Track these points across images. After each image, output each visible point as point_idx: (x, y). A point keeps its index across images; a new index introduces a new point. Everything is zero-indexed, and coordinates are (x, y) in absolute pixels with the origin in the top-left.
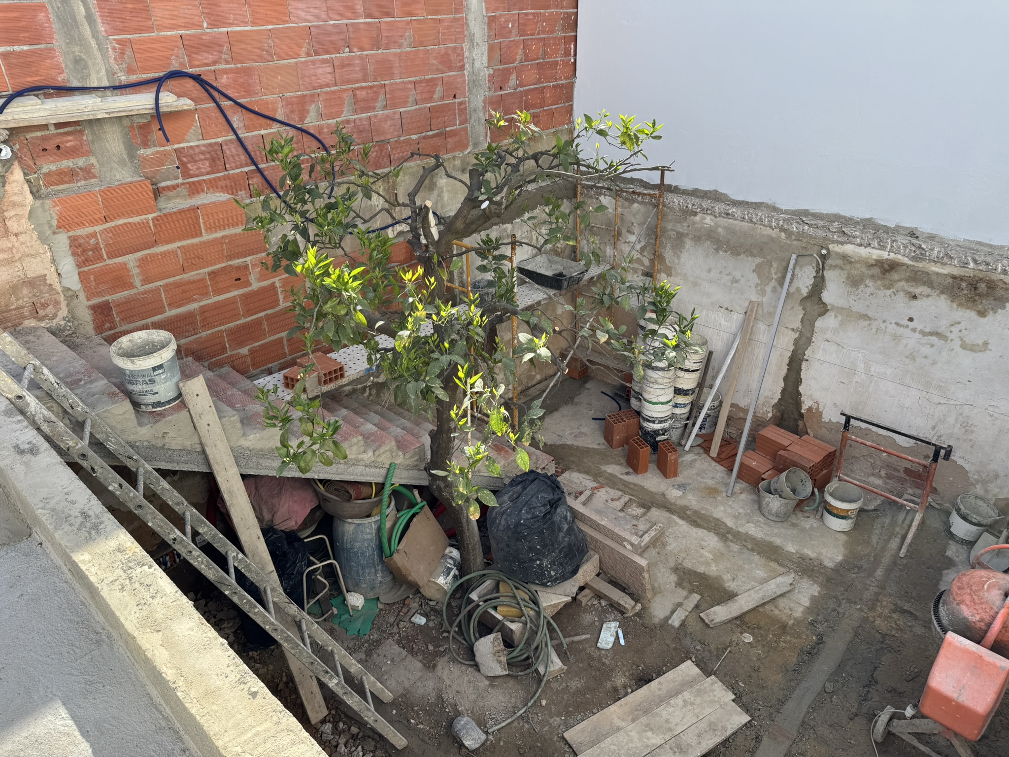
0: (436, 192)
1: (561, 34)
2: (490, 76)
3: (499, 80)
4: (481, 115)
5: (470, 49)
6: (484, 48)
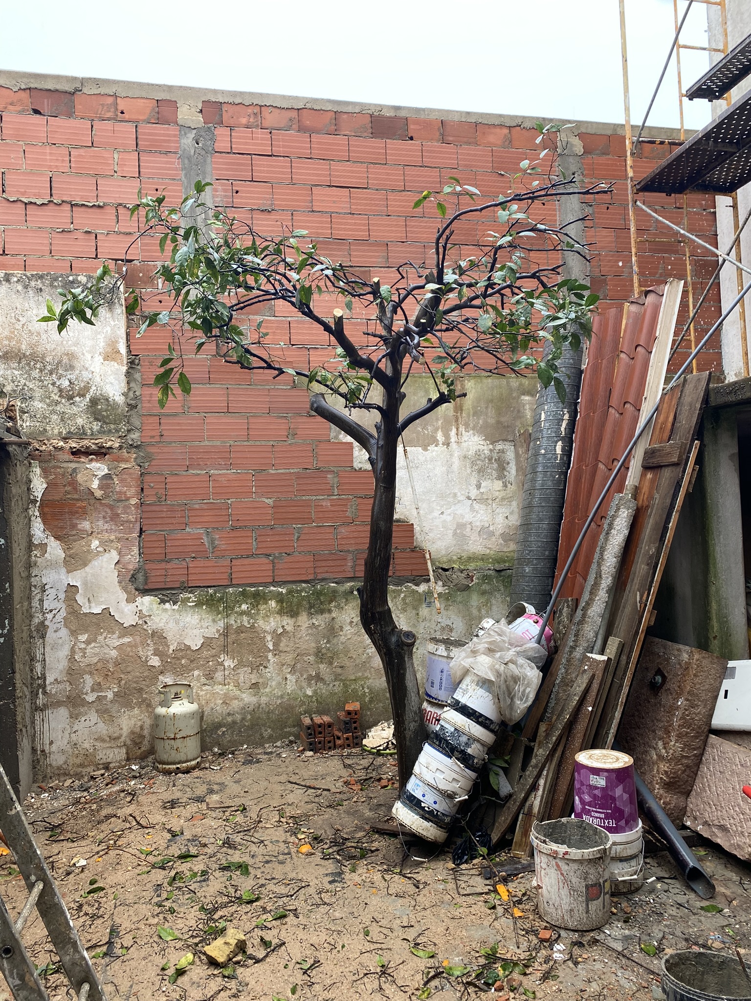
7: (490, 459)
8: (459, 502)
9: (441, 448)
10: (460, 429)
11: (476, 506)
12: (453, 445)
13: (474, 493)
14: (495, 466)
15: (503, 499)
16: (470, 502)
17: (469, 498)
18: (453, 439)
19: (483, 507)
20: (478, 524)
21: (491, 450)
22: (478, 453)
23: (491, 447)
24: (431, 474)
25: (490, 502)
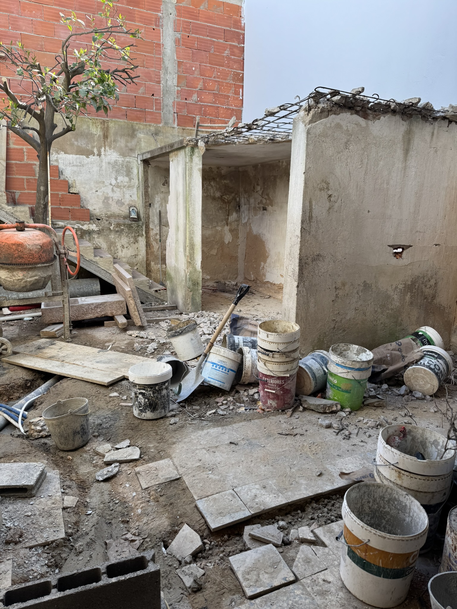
0: (136, 140)
1: (231, 82)
2: (178, 91)
3: (185, 95)
4: (171, 109)
5: (164, 74)
6: (176, 76)
7: (122, 166)
8: (106, 186)
9: (96, 157)
10: (107, 148)
11: (115, 189)
12: (103, 156)
13: (114, 182)
14: (125, 169)
15: (129, 187)
16: (112, 187)
17: (111, 184)
18: (103, 153)
19: (119, 190)
20: (116, 198)
21: (123, 161)
22: (116, 162)
23: (123, 159)
24: (91, 170)
25: (122, 187)
